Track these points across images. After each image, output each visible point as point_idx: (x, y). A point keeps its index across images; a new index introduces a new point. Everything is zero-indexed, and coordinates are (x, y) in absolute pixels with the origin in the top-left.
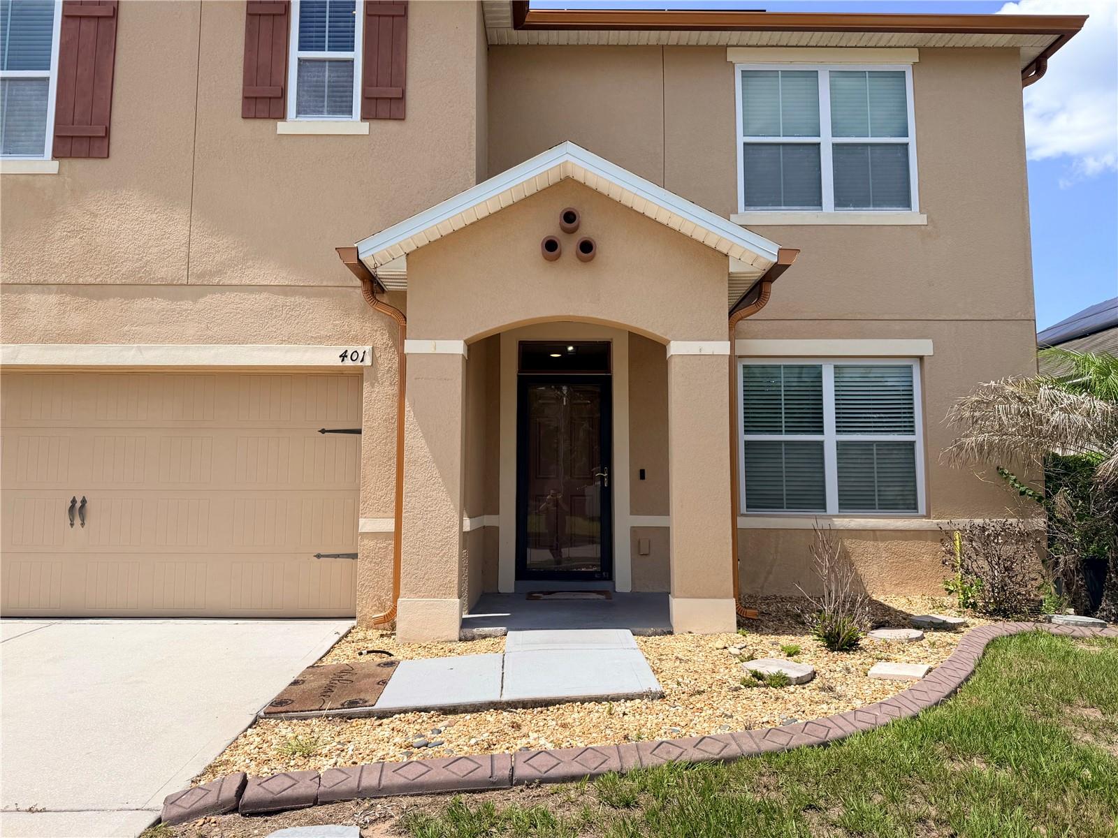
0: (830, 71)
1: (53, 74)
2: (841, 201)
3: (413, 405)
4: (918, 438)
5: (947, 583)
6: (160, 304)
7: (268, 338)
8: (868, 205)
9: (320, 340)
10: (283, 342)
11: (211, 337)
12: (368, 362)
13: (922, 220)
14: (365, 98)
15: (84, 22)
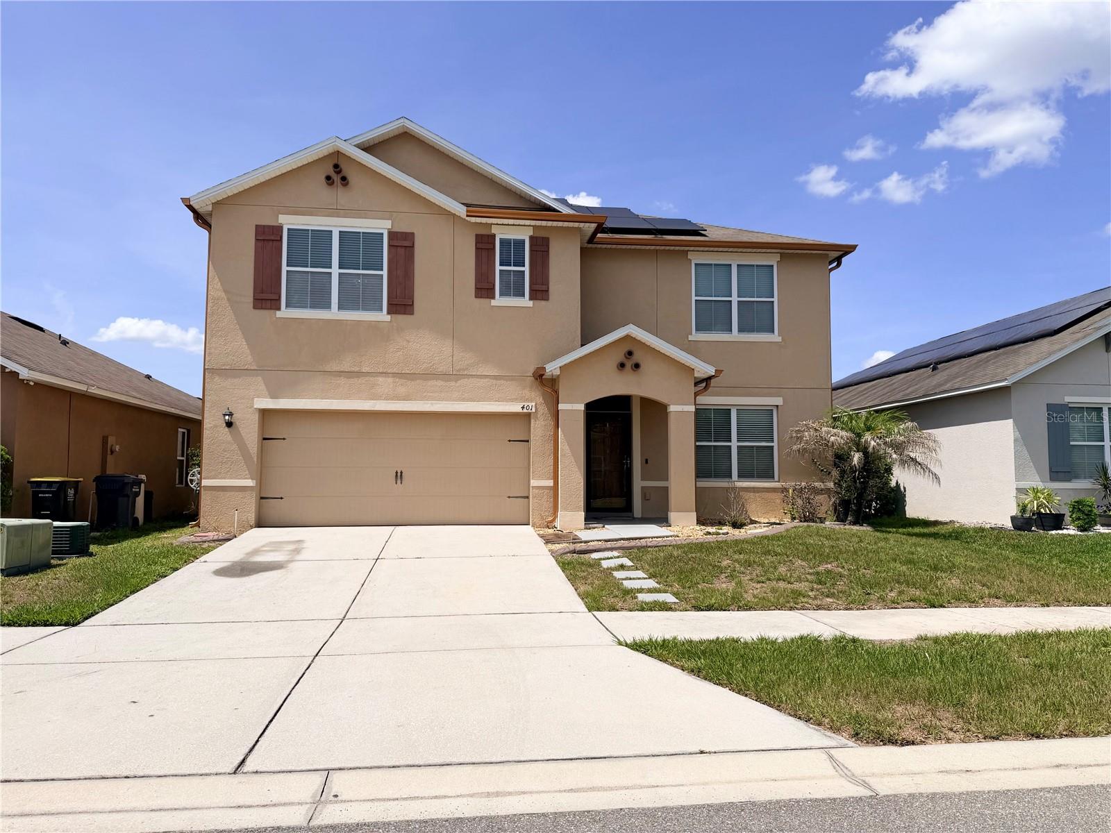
0: (738, 265)
1: (385, 273)
2: (741, 330)
3: (562, 431)
4: (775, 444)
5: (784, 510)
6: (440, 383)
7: (490, 399)
8: (753, 331)
9: (512, 400)
10: (496, 401)
11: (464, 398)
12: (534, 410)
13: (779, 339)
14: (531, 290)
15: (399, 249)
